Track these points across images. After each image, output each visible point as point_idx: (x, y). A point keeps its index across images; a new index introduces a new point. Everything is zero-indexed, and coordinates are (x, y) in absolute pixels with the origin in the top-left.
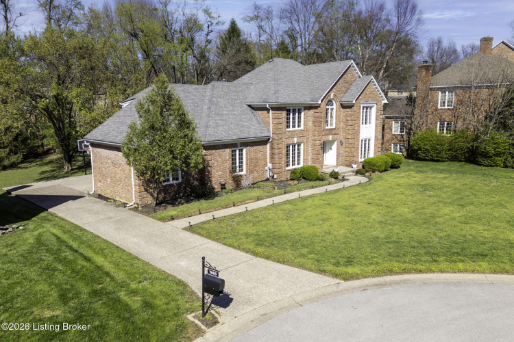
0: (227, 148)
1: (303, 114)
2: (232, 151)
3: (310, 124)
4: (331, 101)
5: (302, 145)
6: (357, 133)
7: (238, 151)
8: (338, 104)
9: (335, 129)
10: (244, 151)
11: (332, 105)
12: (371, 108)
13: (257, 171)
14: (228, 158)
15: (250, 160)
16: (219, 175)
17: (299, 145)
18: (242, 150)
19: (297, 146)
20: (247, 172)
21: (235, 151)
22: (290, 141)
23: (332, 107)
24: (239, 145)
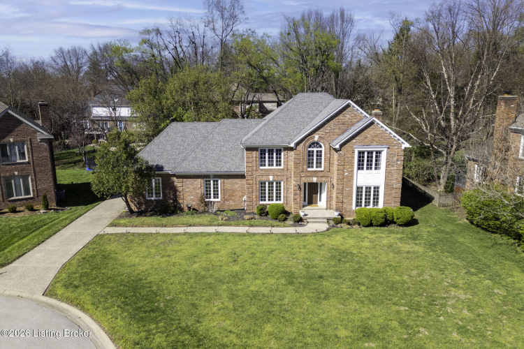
0: (198, 178)
1: (282, 154)
2: (206, 181)
3: (291, 164)
4: (317, 143)
5: (282, 183)
6: (350, 178)
7: (212, 182)
8: (327, 146)
9: (322, 171)
10: (219, 181)
11: (321, 147)
12: (379, 153)
13: (234, 201)
14: (199, 186)
15: (224, 190)
16: (191, 199)
17: (279, 183)
18: (217, 181)
19: (275, 183)
20: (221, 200)
21: (210, 181)
22: (264, 179)
23: (319, 149)
24: (211, 177)
